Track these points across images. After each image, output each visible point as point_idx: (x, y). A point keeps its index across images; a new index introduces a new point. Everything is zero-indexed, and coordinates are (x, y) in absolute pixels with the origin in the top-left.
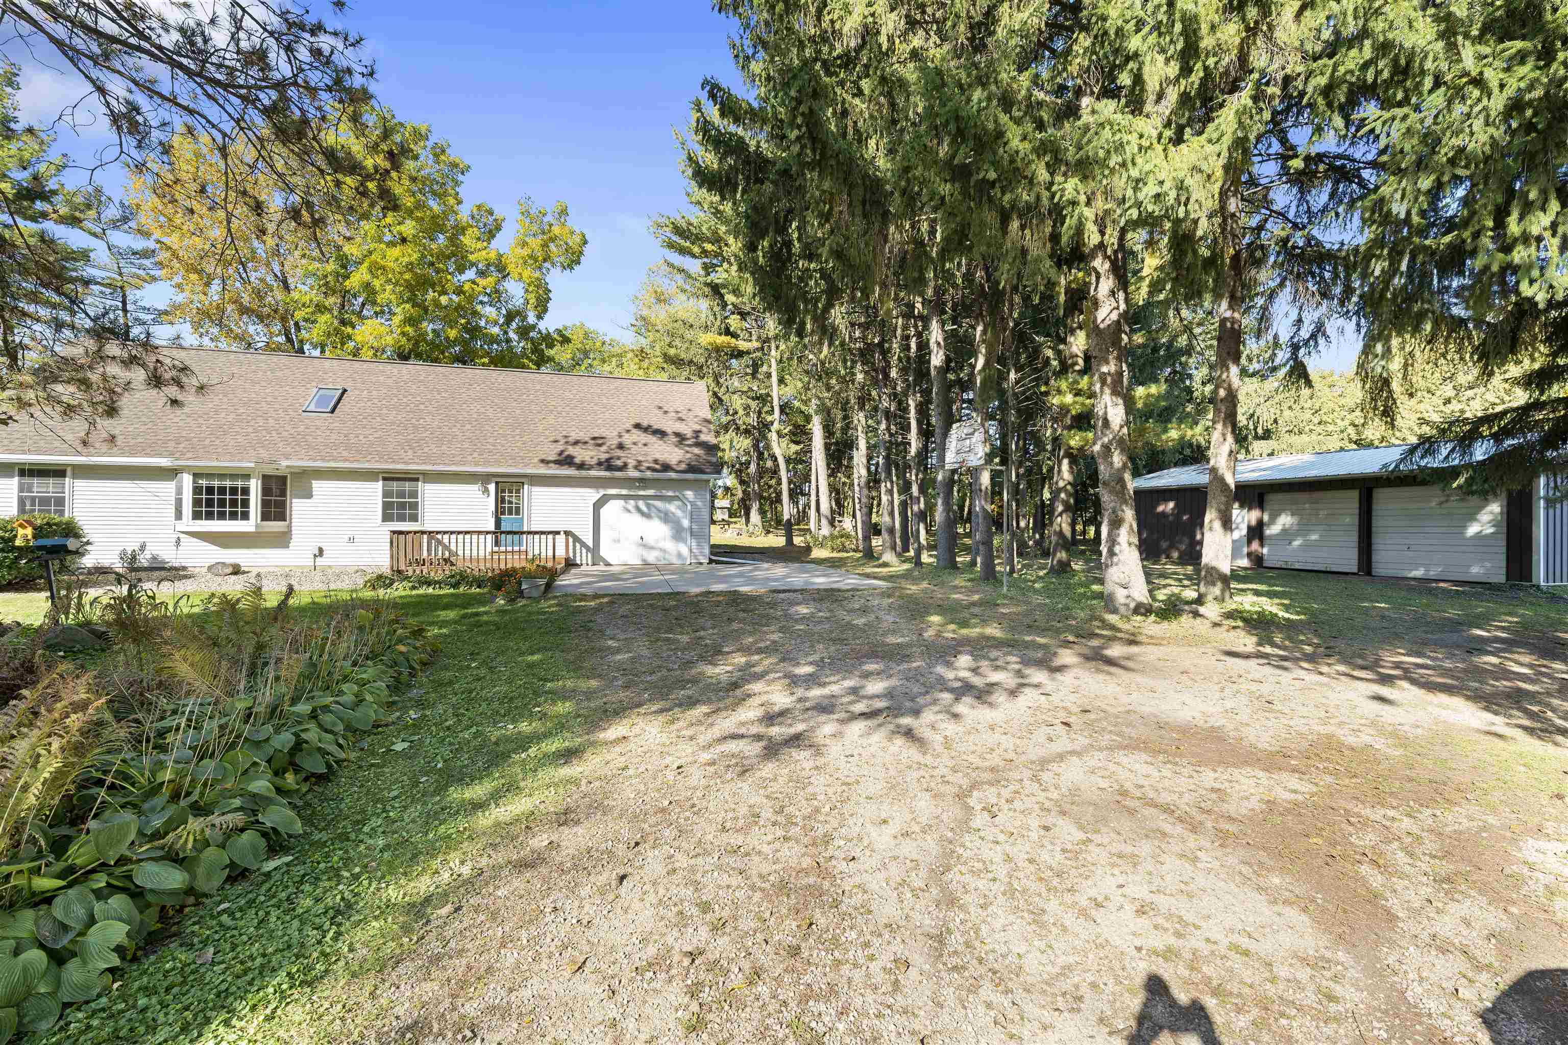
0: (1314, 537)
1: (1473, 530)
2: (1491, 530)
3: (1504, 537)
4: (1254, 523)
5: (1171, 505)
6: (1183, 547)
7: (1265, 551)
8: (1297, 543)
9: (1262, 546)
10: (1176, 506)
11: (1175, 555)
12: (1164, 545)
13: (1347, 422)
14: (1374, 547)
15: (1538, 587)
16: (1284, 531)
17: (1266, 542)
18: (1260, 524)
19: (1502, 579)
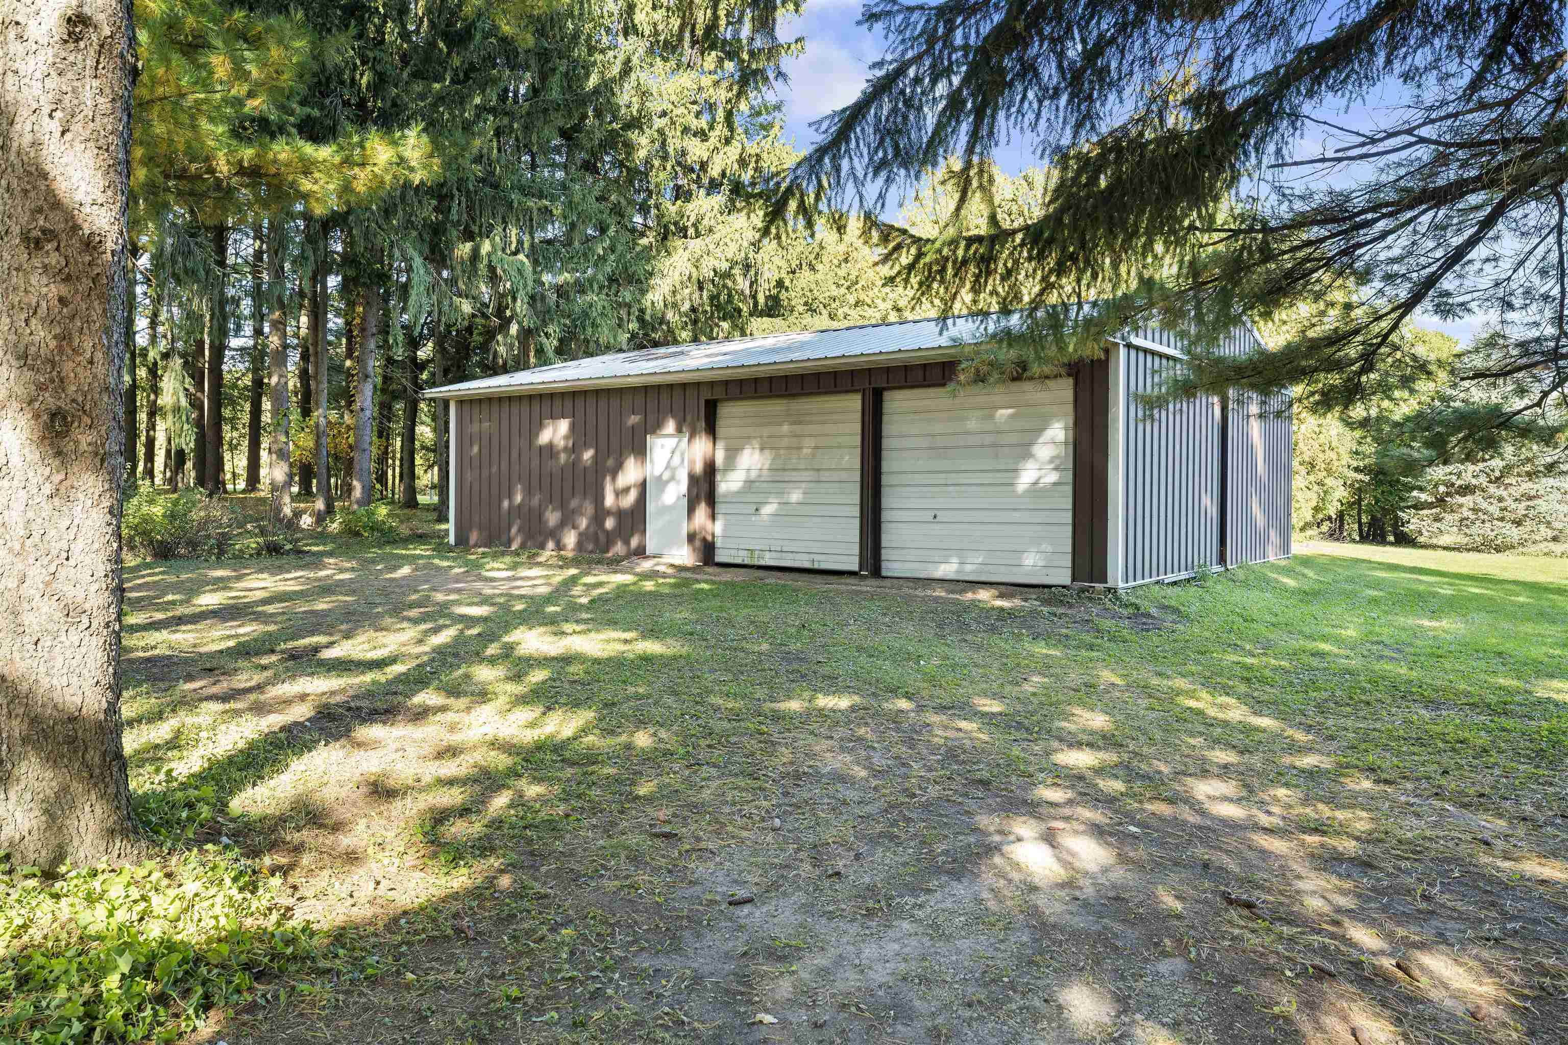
0: (795, 496)
1: (1027, 476)
2: (1053, 477)
3: (1069, 489)
4: (699, 468)
5: (563, 426)
6: (583, 523)
7: (718, 528)
8: (768, 509)
9: (713, 517)
10: (573, 427)
11: (570, 539)
12: (552, 518)
13: (889, 305)
14: (886, 516)
15: (1113, 591)
16: (749, 484)
17: (720, 508)
18: (710, 470)
19: (1063, 577)
